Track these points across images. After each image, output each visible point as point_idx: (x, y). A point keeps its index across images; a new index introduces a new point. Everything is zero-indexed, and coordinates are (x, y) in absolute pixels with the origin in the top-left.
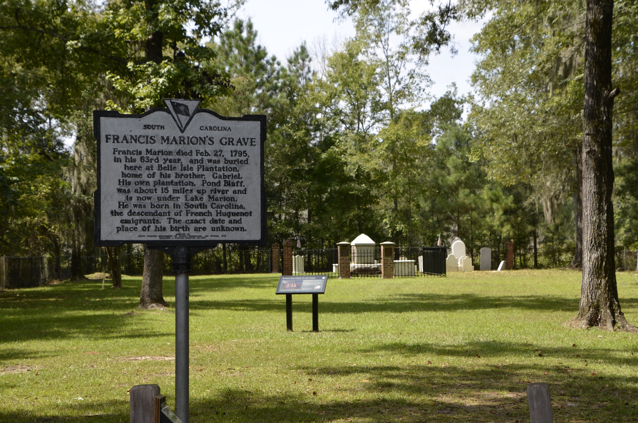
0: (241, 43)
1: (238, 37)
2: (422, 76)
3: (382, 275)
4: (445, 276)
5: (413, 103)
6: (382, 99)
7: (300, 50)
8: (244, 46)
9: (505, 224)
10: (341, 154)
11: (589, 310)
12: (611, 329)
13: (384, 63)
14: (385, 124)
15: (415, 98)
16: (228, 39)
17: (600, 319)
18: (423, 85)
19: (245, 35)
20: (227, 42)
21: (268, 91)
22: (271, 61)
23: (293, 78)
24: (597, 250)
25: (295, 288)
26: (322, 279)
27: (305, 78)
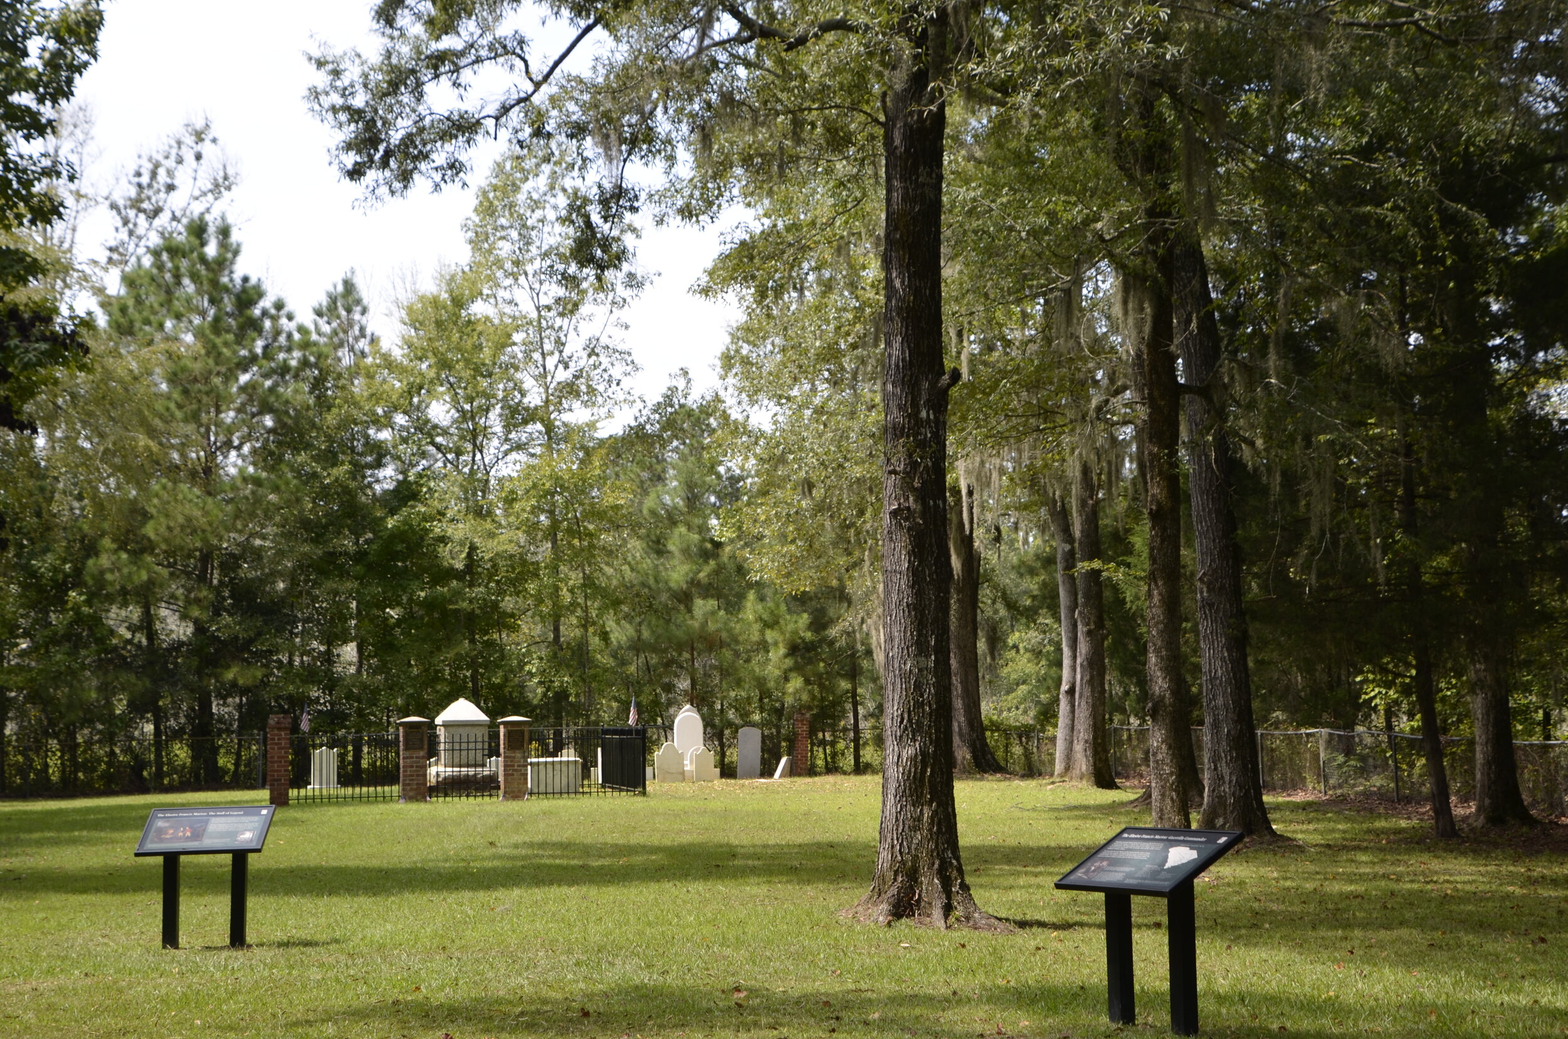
0: (202, 269)
1: (195, 254)
2: (615, 351)
3: (501, 792)
4: (644, 793)
5: (595, 410)
6: (525, 401)
7: (340, 288)
8: (211, 276)
9: (792, 675)
10: (432, 519)
11: (895, 880)
12: (941, 924)
13: (530, 323)
14: (533, 455)
15: (600, 399)
16: (172, 259)
17: (919, 901)
18: (617, 372)
19: (211, 250)
20: (169, 265)
21: (266, 376)
22: (273, 311)
23: (325, 350)
24: (914, 740)
25: (188, 839)
26: (259, 814)
27: (352, 349)
